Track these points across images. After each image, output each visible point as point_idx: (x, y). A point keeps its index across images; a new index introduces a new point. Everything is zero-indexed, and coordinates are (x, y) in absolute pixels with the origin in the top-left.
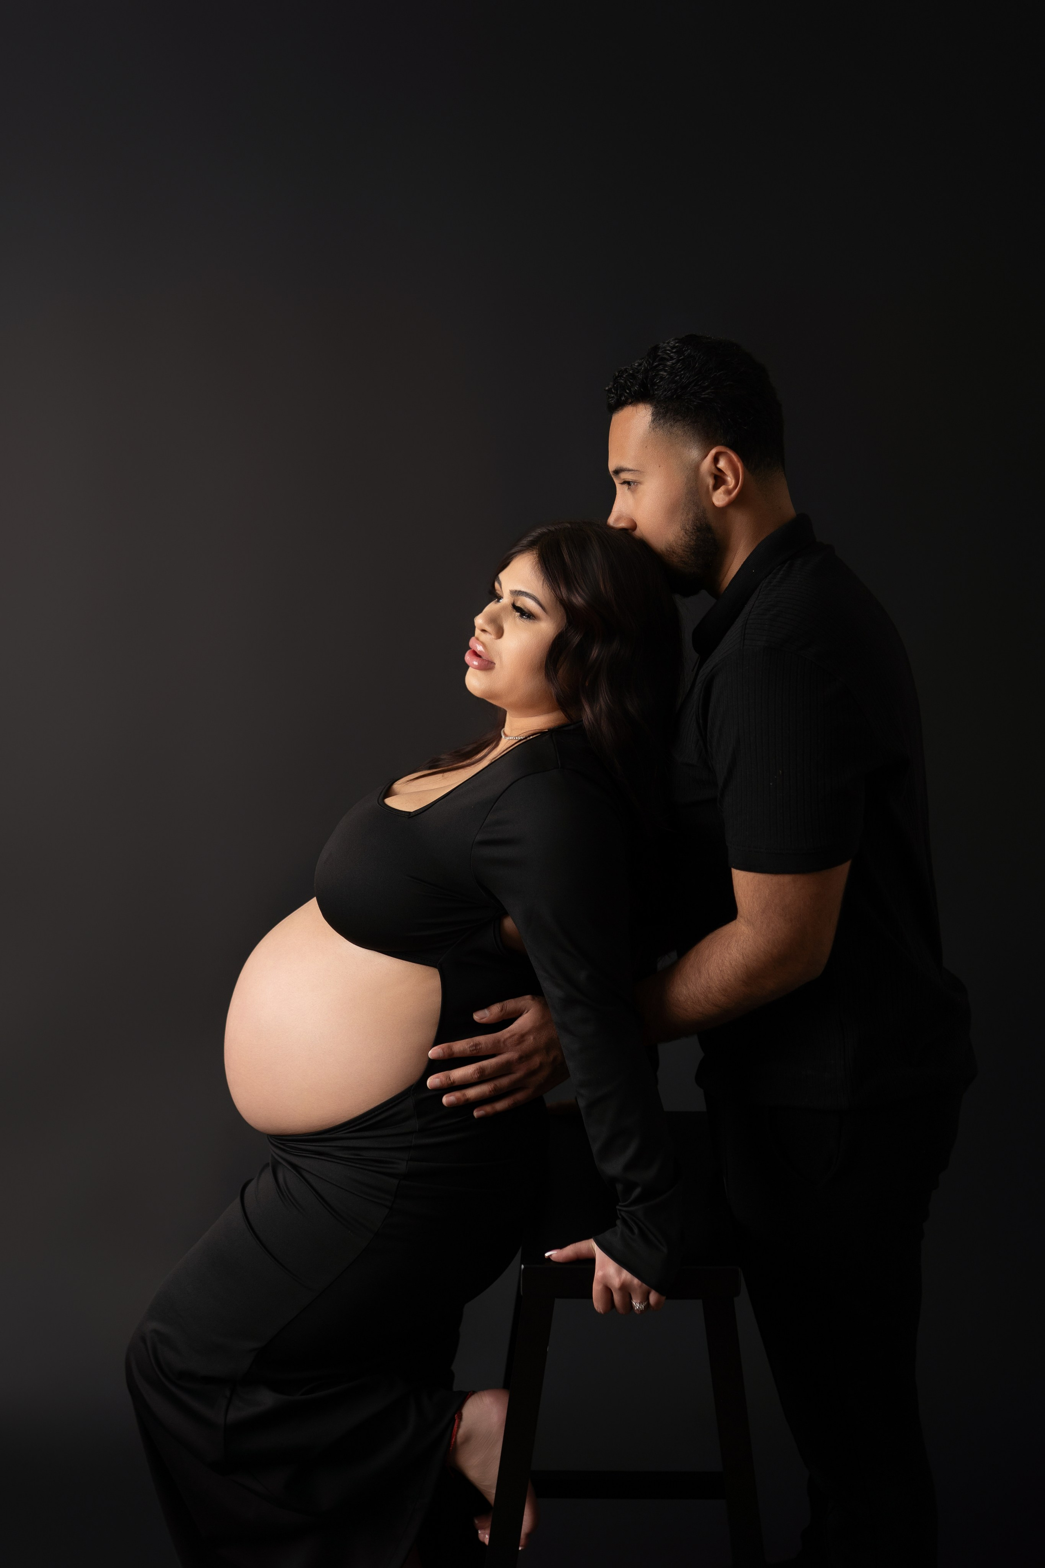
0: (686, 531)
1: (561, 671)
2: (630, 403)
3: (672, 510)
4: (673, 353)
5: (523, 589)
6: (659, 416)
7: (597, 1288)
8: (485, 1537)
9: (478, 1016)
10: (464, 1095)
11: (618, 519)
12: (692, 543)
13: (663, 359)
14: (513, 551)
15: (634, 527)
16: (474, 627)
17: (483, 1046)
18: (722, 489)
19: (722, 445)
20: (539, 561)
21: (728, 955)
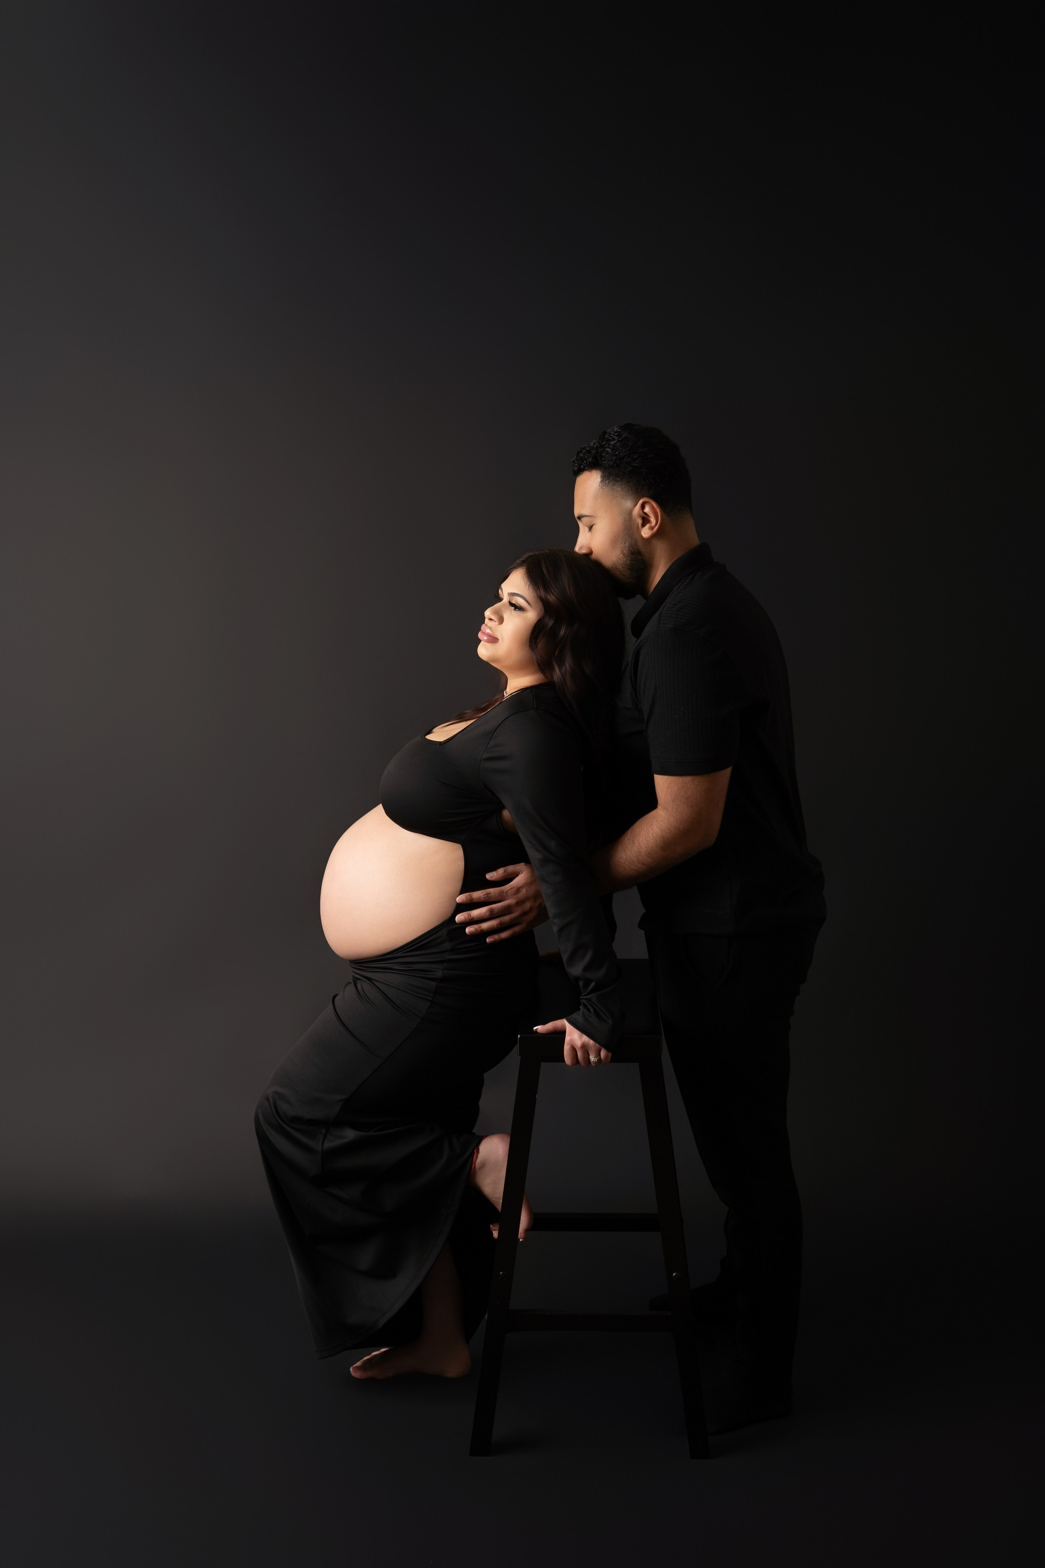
0: (624, 554)
1: (539, 646)
2: (587, 470)
3: (614, 541)
4: (615, 436)
5: (516, 592)
6: (604, 478)
7: (567, 1048)
8: (495, 1234)
9: (489, 876)
10: (480, 927)
11: (580, 548)
12: (628, 562)
13: (608, 440)
14: (510, 567)
15: (591, 553)
16: (484, 618)
17: (492, 894)
18: (648, 526)
19: (647, 497)
20: (527, 572)
21: (651, 830)
